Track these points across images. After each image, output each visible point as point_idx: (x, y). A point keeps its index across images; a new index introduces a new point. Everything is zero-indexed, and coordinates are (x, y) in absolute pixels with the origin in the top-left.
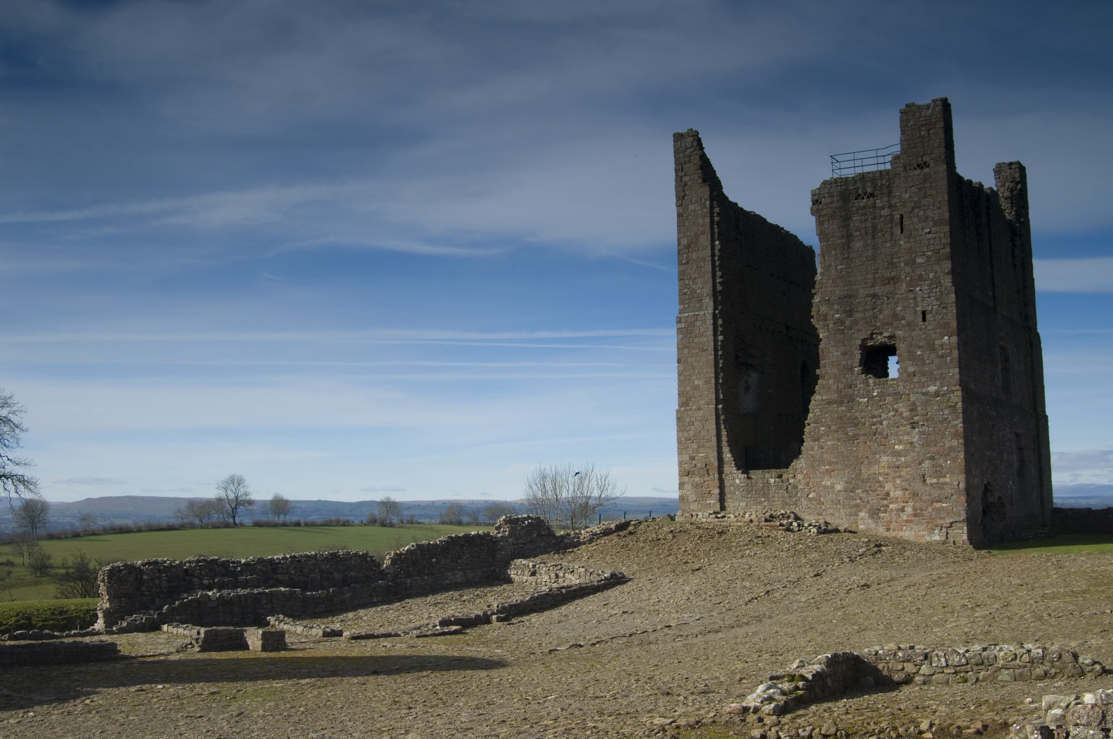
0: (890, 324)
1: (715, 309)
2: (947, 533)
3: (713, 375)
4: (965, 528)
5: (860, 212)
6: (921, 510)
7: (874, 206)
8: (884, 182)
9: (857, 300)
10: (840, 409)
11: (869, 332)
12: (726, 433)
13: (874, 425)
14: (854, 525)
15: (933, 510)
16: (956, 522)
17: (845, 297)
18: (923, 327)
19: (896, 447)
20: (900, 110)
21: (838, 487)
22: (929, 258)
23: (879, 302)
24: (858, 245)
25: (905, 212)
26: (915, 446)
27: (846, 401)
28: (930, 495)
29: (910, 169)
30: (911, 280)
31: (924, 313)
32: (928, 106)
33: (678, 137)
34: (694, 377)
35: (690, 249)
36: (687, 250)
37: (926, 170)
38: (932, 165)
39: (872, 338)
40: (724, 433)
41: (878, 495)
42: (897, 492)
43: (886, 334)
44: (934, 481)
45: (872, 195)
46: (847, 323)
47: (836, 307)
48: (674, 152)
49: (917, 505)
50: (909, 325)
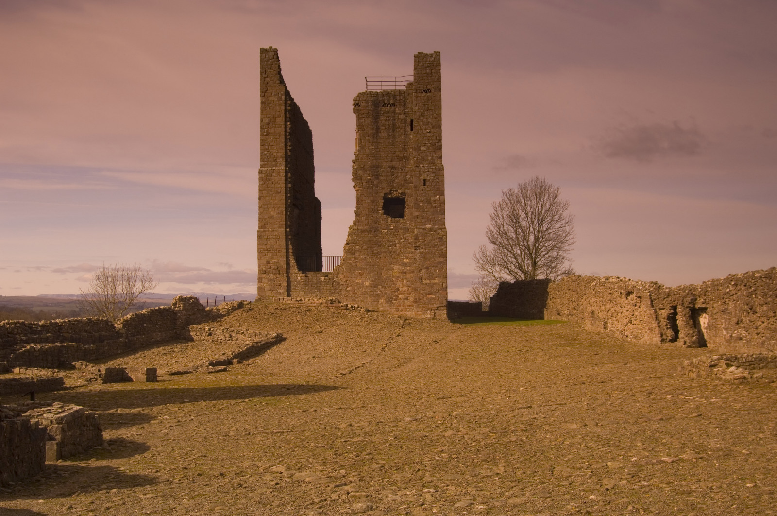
0: (402, 186)
1: (286, 167)
2: (435, 313)
3: (284, 209)
4: (445, 310)
5: (385, 114)
6: (419, 299)
7: (394, 112)
8: (401, 98)
9: (382, 169)
10: (369, 235)
11: (389, 189)
12: (292, 247)
13: (391, 246)
14: (376, 308)
15: (427, 299)
16: (440, 306)
17: (374, 167)
18: (424, 189)
19: (404, 260)
20: (414, 55)
21: (367, 284)
22: (428, 147)
23: (396, 171)
24: (383, 135)
25: (416, 118)
26: (417, 261)
27: (373, 231)
28: (425, 290)
29: (419, 92)
30: (417, 160)
31: (425, 180)
32: (432, 56)
33: (263, 51)
34: (271, 210)
35: (270, 126)
36: (267, 126)
37: (429, 94)
38: (433, 91)
39: (390, 193)
40: (291, 247)
41: (392, 289)
42: (404, 288)
43: (399, 191)
44: (428, 282)
45: (393, 105)
46: (375, 183)
47: (368, 172)
48: (260, 60)
49: (417, 296)
50: (415, 187)
